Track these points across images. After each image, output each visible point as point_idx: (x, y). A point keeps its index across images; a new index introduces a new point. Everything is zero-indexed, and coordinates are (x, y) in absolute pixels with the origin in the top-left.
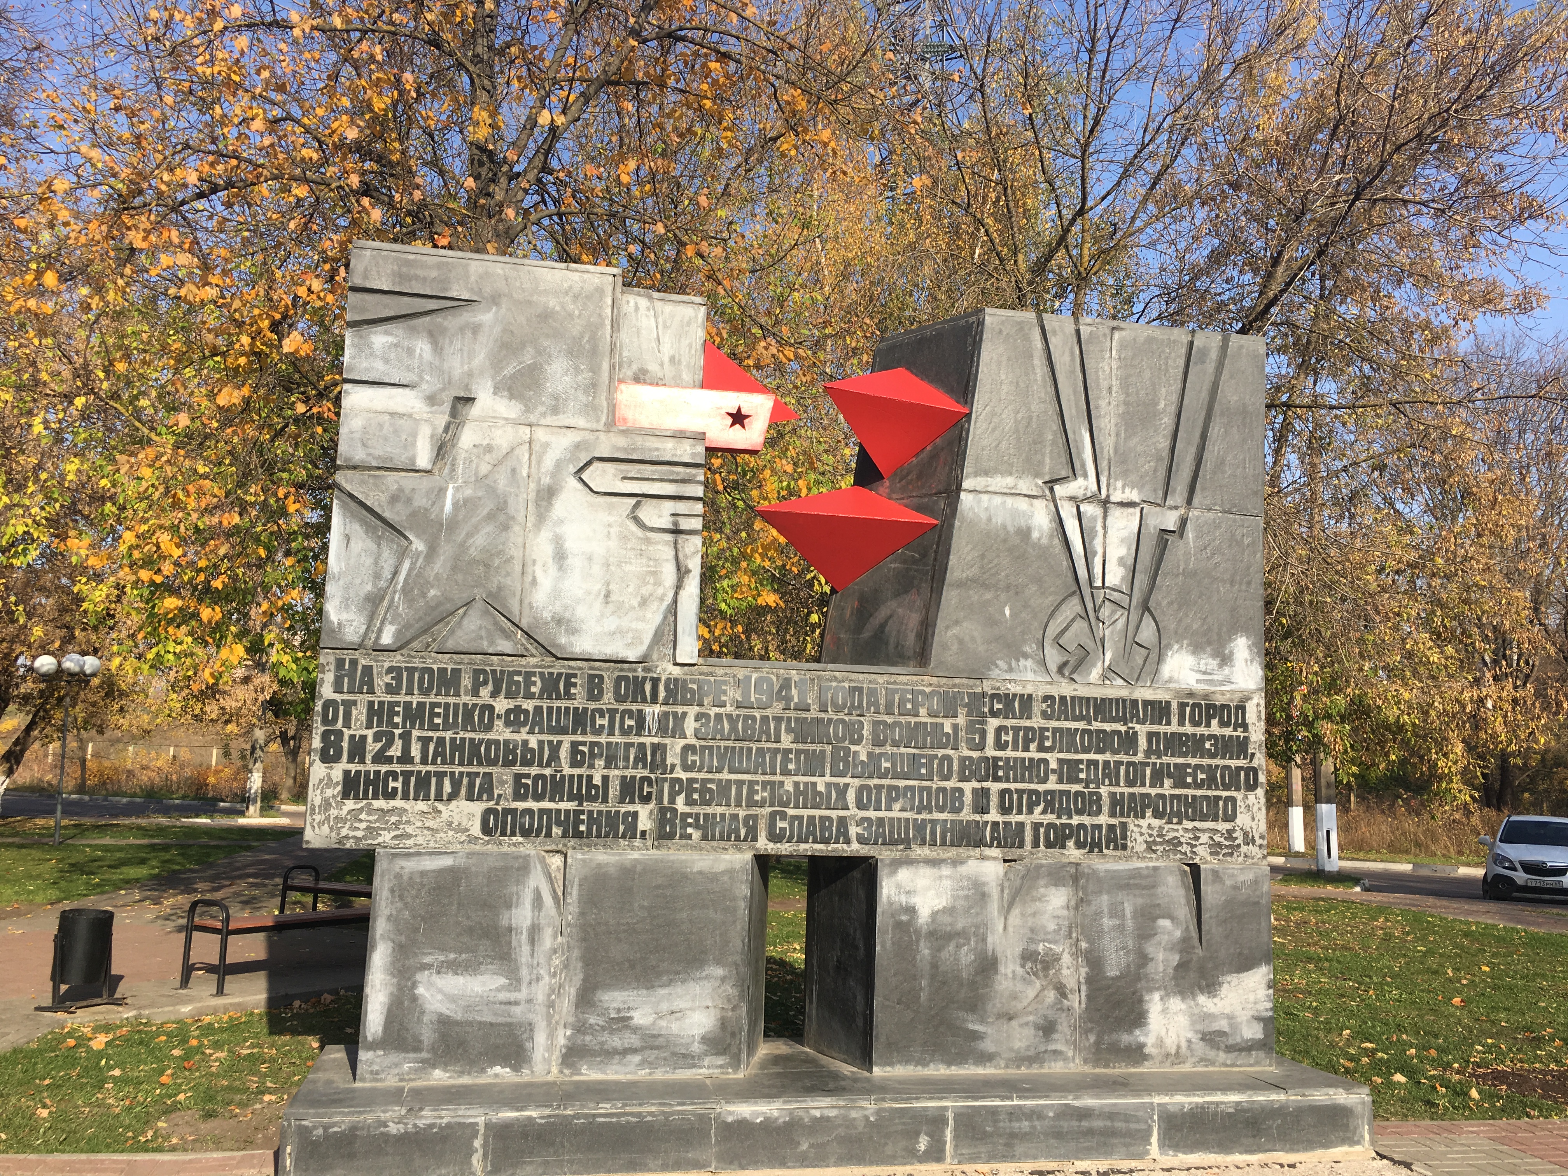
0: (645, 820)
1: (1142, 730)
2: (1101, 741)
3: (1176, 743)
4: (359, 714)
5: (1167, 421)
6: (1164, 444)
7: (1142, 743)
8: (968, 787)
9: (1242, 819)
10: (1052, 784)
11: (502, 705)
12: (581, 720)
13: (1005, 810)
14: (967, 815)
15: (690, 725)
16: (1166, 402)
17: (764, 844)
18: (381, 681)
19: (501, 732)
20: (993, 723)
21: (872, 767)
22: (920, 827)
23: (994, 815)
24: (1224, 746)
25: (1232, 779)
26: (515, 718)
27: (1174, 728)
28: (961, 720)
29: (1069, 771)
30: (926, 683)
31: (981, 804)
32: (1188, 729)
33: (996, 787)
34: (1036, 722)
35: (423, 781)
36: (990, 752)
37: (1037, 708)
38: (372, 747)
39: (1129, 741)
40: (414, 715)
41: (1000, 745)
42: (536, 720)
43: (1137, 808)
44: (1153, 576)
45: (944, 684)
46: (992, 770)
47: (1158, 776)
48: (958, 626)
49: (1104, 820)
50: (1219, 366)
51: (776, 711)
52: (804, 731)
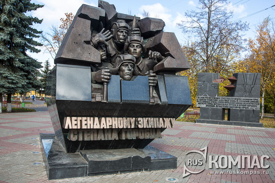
0: (215, 106)
1: (250, 101)
2: (247, 101)
3: (252, 102)
5: (253, 79)
6: (252, 81)
9: (258, 107)
11: (207, 99)
12: (211, 100)
14: (237, 106)
15: (218, 100)
16: (252, 78)
17: (223, 107)
20: (239, 100)
21: (230, 103)
22: (233, 107)
24: (256, 102)
25: (257, 104)
26: (208, 100)
28: (236, 100)
29: (244, 103)
30: (234, 98)
31: (238, 105)
32: (254, 101)
34: (242, 100)
35: (202, 103)
36: (238, 102)
39: (249, 101)
40: (202, 100)
42: (209, 100)
43: (249, 106)
44: (251, 90)
45: (235, 98)
46: (239, 103)
47: (251, 104)
48: (236, 94)
49: (247, 107)
50: (257, 75)
51: (224, 99)
52: (225, 101)
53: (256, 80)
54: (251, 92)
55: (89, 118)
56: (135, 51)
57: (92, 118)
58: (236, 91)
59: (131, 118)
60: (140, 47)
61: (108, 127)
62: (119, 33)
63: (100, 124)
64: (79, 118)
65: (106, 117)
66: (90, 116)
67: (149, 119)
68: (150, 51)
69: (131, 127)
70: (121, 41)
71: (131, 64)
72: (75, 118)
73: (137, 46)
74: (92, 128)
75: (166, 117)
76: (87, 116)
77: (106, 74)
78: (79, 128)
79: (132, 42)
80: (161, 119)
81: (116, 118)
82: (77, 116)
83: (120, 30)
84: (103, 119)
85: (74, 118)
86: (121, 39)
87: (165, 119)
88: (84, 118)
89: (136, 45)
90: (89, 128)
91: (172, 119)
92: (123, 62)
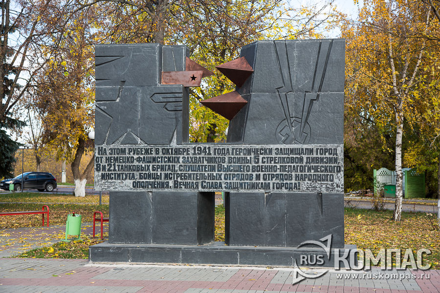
0: (171, 183)
1: (305, 157)
2: (292, 160)
3: (314, 160)
4: (104, 160)
7: (305, 160)
8: (254, 174)
9: (336, 181)
10: (278, 172)
11: (136, 156)
12: (154, 159)
13: (264, 179)
14: (254, 181)
15: (181, 160)
17: (200, 189)
18: (108, 152)
19: (136, 163)
20: (261, 157)
21: (228, 169)
22: (241, 184)
23: (262, 181)
24: (330, 160)
25: (332, 170)
26: (139, 160)
27: (315, 155)
28: (252, 156)
29: (283, 168)
30: (243, 146)
31: (258, 177)
32: (319, 156)
33: (262, 174)
34: (274, 155)
35: (119, 175)
36: (260, 164)
37: (274, 152)
38: (107, 167)
39: (301, 160)
40: (116, 160)
41: (263, 162)
42: (144, 160)
43: (303, 178)
44: (309, 113)
45: (248, 146)
46: (260, 169)
47: (309, 170)
48: (251, 129)
49: (293, 181)
50: (330, 49)
51: (203, 155)
52: (210, 160)
53: (325, 70)
54: (306, 121)
58: (252, 119)
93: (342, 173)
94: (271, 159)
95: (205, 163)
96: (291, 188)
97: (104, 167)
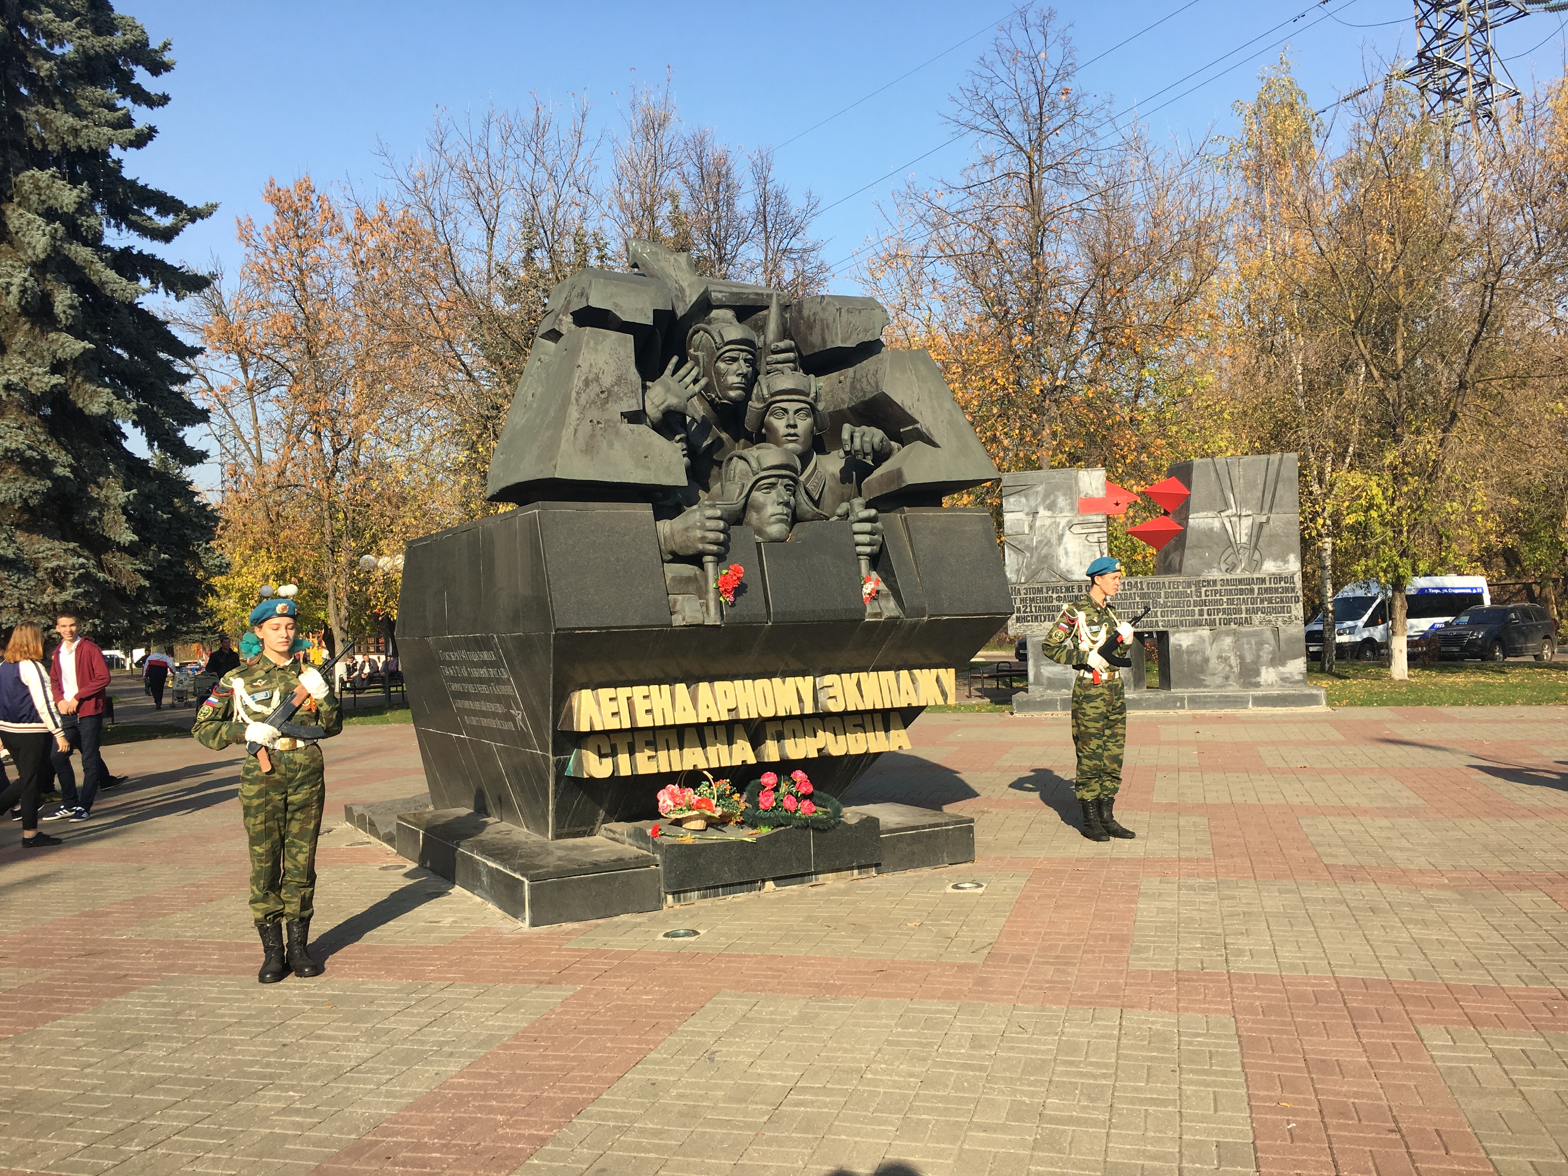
1: (1256, 587)
2: (1242, 592)
3: (1267, 590)
4: (1018, 601)
5: (1261, 487)
6: (1260, 494)
7: (1256, 591)
8: (1197, 609)
9: (1294, 612)
10: (1225, 606)
11: (1055, 596)
13: (1209, 615)
14: (1197, 617)
16: (1260, 482)
18: (1023, 592)
19: (1055, 603)
20: (1204, 589)
21: (1165, 605)
22: (1181, 622)
23: (1206, 616)
24: (1286, 590)
25: (1290, 600)
26: (1059, 599)
27: (1268, 585)
28: (1193, 589)
29: (1230, 602)
30: (1181, 579)
31: (1201, 613)
32: (1273, 585)
33: (1205, 608)
34: (1219, 587)
35: (1036, 617)
36: (1203, 598)
37: (1218, 583)
38: (1022, 609)
39: (1252, 591)
40: (1032, 600)
41: (1206, 596)
43: (1255, 611)
44: (1258, 538)
45: (1187, 579)
46: (1204, 603)
47: (1262, 601)
48: (1190, 561)
49: (1244, 616)
50: (1280, 465)
51: (1134, 590)
52: (1143, 596)
53: (1275, 489)
54: (1255, 548)
55: (654, 688)
56: (792, 431)
57: (665, 688)
58: (1190, 548)
59: (799, 679)
60: (808, 415)
61: (725, 717)
62: (722, 365)
63: (695, 706)
64: (623, 692)
65: (712, 679)
66: (659, 682)
67: (863, 675)
68: (847, 428)
69: (802, 709)
70: (733, 394)
71: (787, 481)
72: (609, 692)
73: (796, 412)
74: (669, 722)
75: (921, 667)
76: (648, 682)
77: (710, 524)
78: (627, 725)
79: (778, 398)
80: (904, 674)
81: (749, 683)
82: (615, 685)
83: (727, 354)
84: (703, 687)
85: (605, 693)
86: (731, 388)
87: (916, 672)
88: (639, 691)
89: (792, 407)
90: (659, 723)
91: (942, 672)
92: (757, 477)
93: (1301, 604)
94: (1216, 592)
95: (1138, 599)
96: (1241, 624)
97: (1019, 610)
